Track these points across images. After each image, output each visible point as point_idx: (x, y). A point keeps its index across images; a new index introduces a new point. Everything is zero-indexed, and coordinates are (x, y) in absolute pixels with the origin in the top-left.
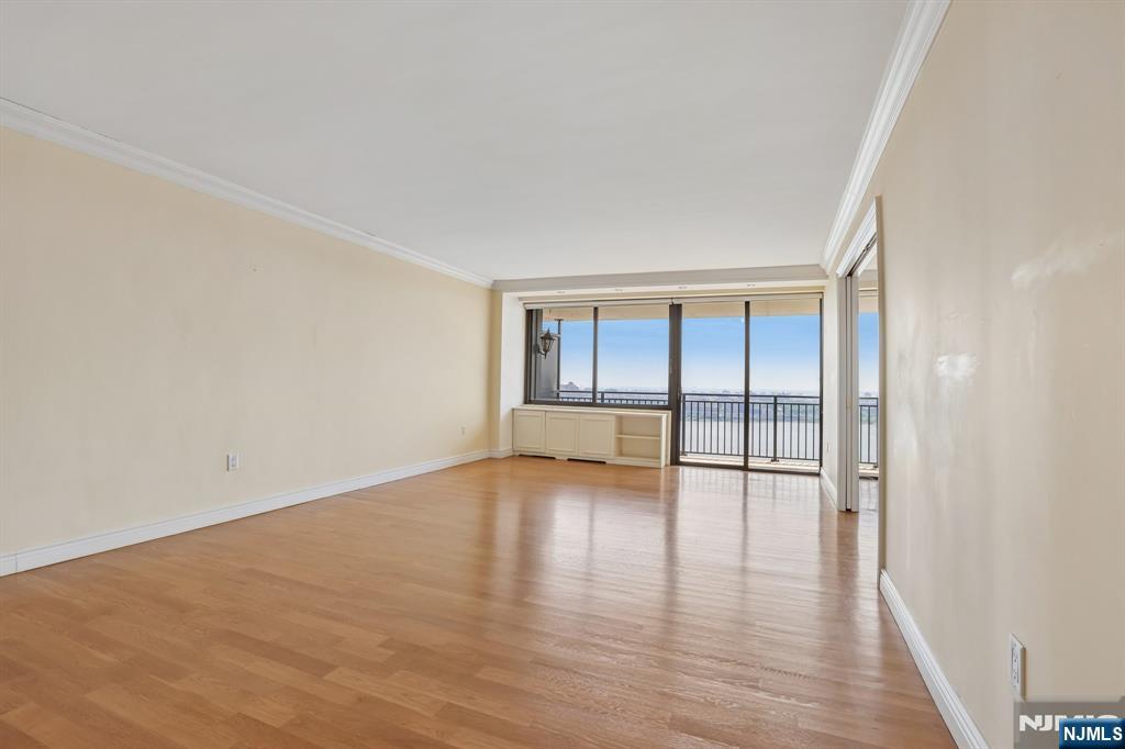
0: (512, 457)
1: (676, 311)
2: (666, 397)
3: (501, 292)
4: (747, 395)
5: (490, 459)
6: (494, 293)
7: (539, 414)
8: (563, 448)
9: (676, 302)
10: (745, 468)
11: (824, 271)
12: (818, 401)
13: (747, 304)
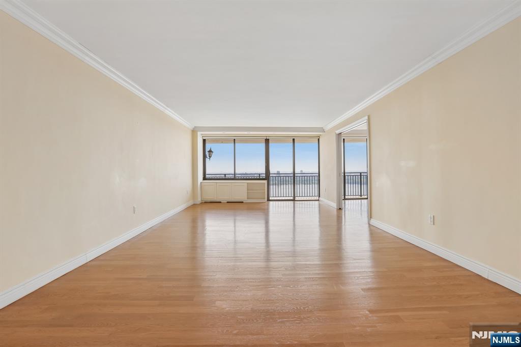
0: (202, 203)
1: (267, 141)
2: (264, 175)
3: (197, 131)
4: (294, 173)
5: (194, 204)
6: (194, 132)
7: (213, 184)
8: (224, 198)
9: (268, 138)
10: (294, 200)
11: (324, 130)
12: (317, 175)
13: (294, 140)
